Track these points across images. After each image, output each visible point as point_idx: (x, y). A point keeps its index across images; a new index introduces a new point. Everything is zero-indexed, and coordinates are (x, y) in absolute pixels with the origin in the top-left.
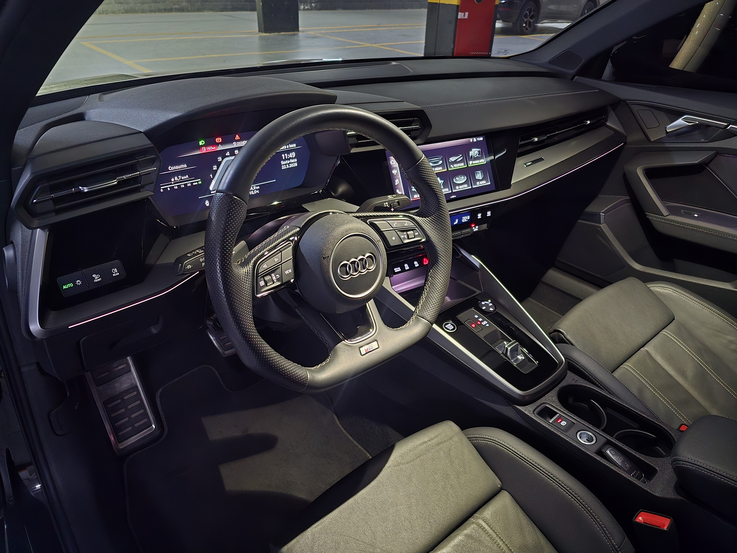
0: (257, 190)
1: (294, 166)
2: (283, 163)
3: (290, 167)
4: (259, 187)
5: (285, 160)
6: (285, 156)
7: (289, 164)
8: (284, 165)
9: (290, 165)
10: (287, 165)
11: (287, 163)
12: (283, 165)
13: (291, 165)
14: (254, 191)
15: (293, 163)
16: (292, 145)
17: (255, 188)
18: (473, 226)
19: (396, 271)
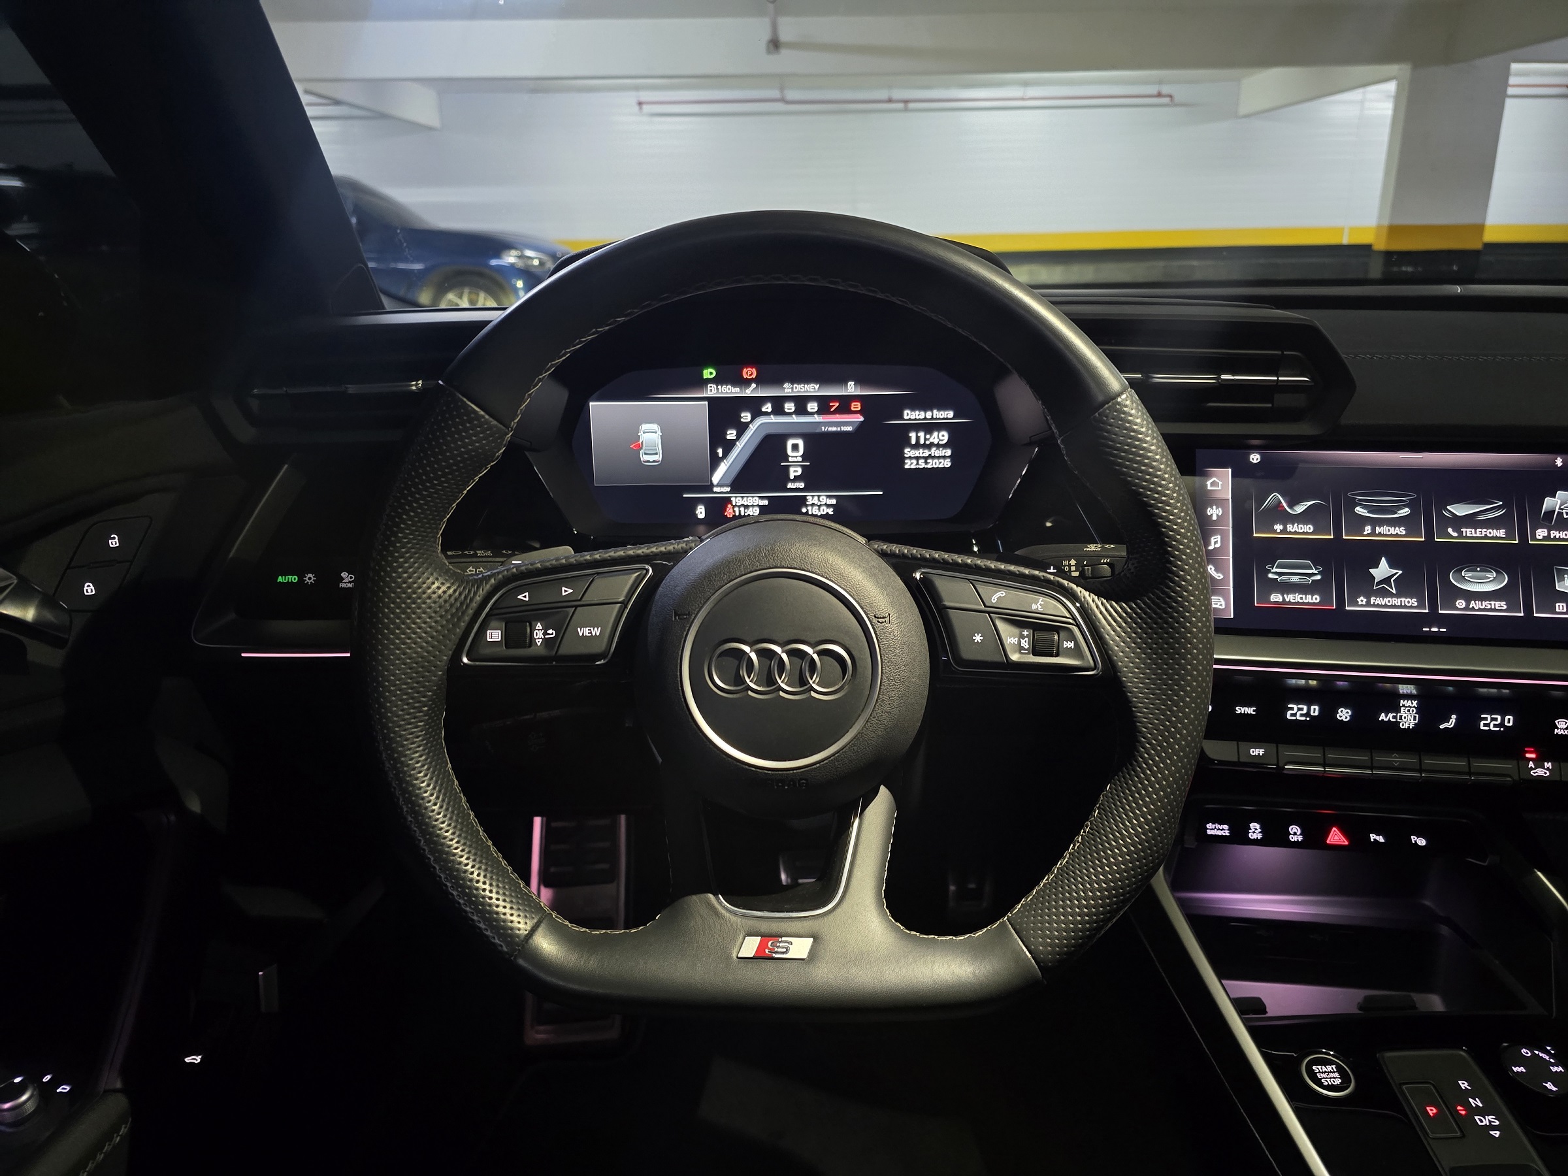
0: (828, 506)
1: (941, 466)
2: (908, 452)
3: (929, 466)
4: (834, 501)
5: (917, 446)
6: (918, 438)
7: (926, 458)
8: (913, 459)
9: (928, 461)
10: (921, 461)
11: (921, 455)
12: (910, 458)
13: (932, 464)
14: (820, 506)
15: (939, 457)
16: (942, 412)
17: (824, 500)
18: (1528, 755)
19: (1209, 832)
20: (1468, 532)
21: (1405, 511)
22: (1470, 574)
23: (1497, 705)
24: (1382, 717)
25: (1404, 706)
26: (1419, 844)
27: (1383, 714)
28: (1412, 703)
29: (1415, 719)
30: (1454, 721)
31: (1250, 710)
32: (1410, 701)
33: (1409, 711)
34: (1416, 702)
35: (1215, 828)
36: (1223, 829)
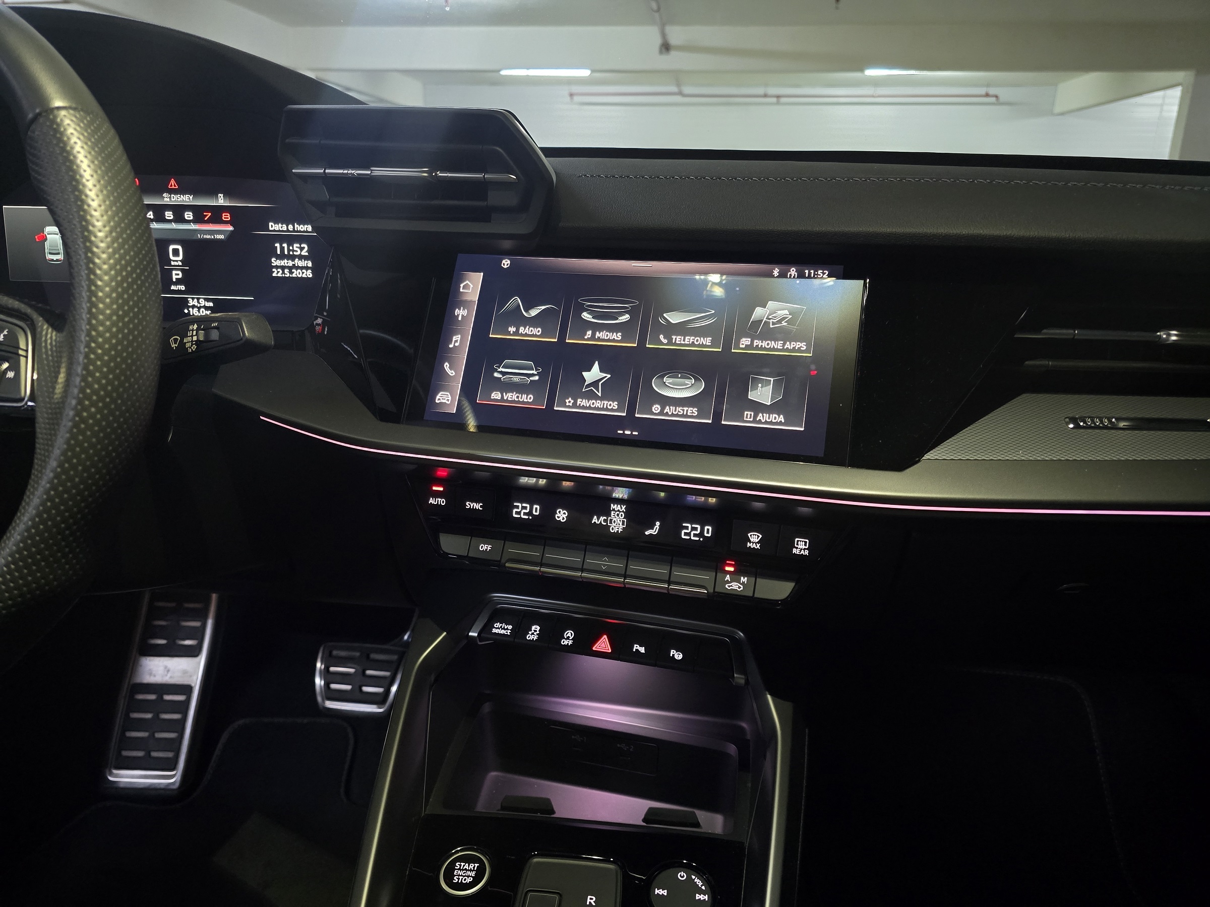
0: (206, 308)
1: (304, 276)
2: (275, 262)
3: (294, 275)
4: (211, 304)
5: (282, 257)
6: (282, 249)
7: (290, 268)
8: (279, 268)
9: (293, 271)
10: (286, 271)
11: (286, 265)
12: (277, 267)
13: (297, 273)
14: (199, 308)
15: (302, 268)
16: (301, 226)
17: (203, 302)
18: (727, 569)
19: (494, 631)
20: (678, 339)
21: (625, 318)
22: (671, 380)
23: (700, 514)
24: (595, 519)
25: (614, 510)
26: (676, 658)
27: (595, 517)
28: (621, 508)
29: (623, 524)
30: (658, 527)
31: (478, 506)
32: (619, 506)
33: (618, 515)
34: (625, 506)
35: (501, 626)
36: (507, 629)
